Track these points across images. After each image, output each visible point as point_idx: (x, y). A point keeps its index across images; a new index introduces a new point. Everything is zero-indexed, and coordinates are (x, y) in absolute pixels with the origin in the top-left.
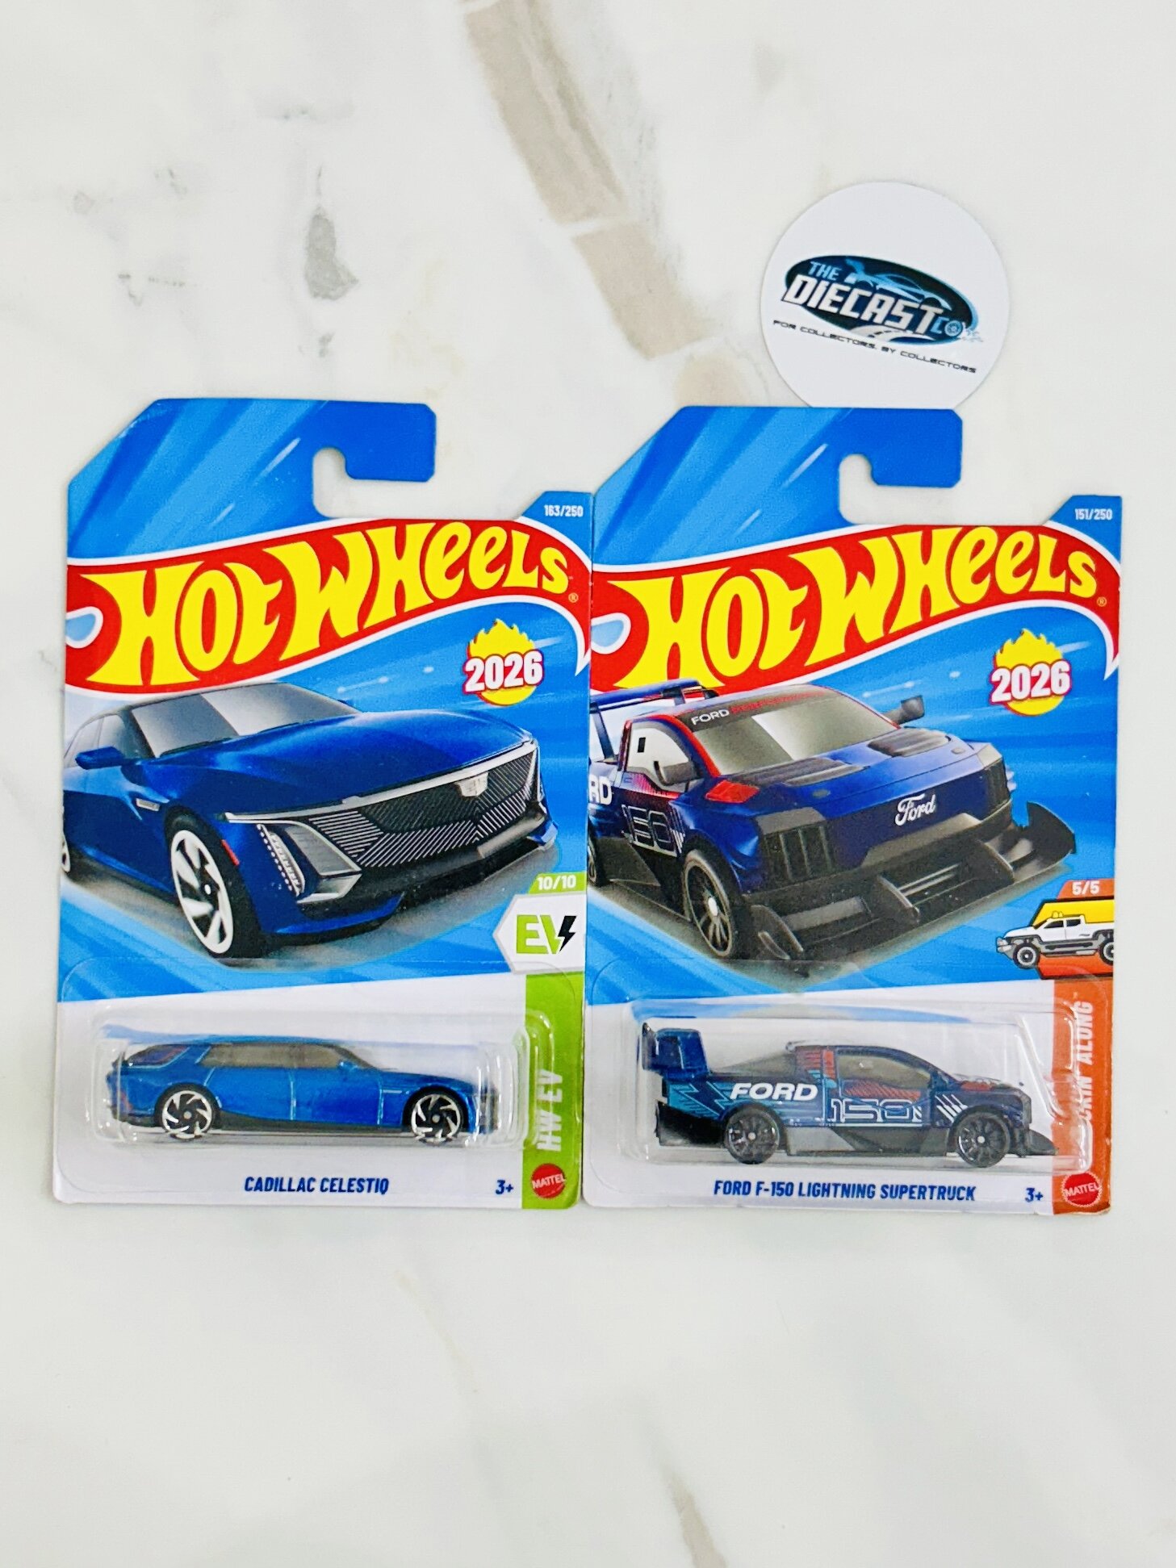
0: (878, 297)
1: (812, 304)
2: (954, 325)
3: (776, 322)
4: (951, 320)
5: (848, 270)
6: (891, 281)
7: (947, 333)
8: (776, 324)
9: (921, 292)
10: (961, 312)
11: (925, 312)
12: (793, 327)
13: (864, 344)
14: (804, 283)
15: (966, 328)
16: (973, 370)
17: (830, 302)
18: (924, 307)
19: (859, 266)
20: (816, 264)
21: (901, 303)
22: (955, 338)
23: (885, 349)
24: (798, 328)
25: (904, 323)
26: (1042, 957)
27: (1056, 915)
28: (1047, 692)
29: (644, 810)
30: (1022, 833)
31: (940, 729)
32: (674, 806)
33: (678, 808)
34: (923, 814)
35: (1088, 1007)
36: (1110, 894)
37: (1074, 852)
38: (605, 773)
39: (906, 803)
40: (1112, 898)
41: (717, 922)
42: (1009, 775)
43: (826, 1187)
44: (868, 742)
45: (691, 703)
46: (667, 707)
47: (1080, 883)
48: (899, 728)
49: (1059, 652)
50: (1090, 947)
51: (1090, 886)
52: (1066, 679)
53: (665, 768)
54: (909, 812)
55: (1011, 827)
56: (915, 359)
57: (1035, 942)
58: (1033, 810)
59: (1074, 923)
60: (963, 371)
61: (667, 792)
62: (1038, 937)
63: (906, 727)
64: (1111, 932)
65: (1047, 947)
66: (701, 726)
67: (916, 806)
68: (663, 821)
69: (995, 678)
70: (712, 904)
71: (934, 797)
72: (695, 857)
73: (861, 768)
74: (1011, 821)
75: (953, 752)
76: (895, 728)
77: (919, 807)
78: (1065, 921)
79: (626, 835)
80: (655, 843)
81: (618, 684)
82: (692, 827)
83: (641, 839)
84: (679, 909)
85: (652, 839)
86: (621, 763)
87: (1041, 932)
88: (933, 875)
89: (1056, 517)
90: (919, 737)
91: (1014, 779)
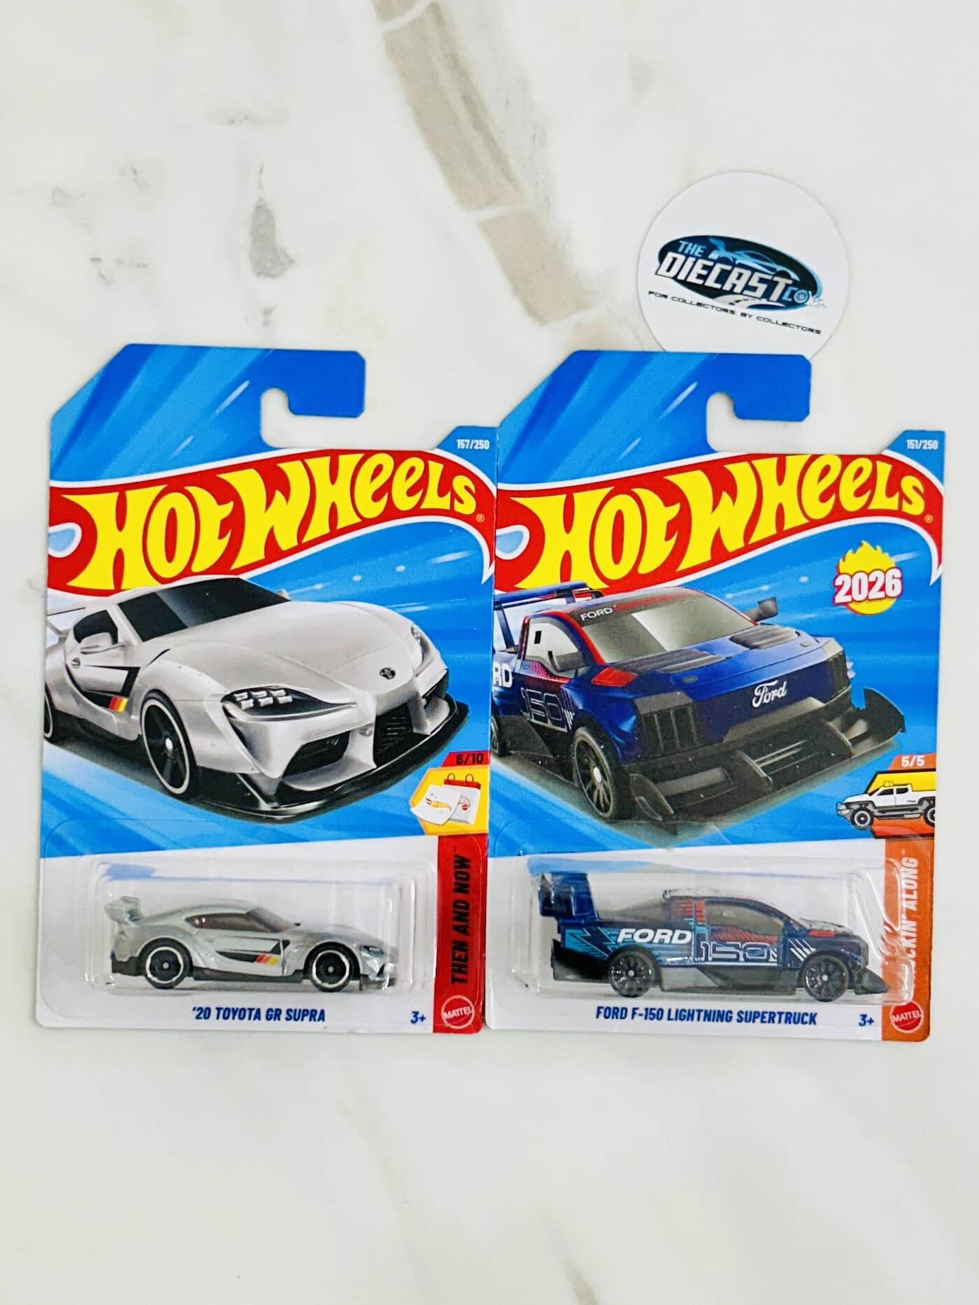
0: (737, 271)
1: (681, 277)
2: (802, 293)
3: (651, 293)
4: (800, 289)
5: (713, 248)
6: (748, 257)
7: (796, 300)
8: (651, 295)
9: (774, 266)
10: (808, 282)
11: (777, 283)
12: (665, 296)
13: (726, 310)
14: (675, 259)
15: (813, 296)
16: (818, 332)
17: (696, 275)
18: (776, 279)
19: (721, 245)
20: (684, 243)
21: (757, 276)
22: (802, 305)
23: (744, 315)
24: (669, 297)
25: (760, 293)
26: (875, 819)
27: (887, 784)
28: (882, 595)
29: (540, 693)
30: (858, 715)
31: (793, 626)
32: (565, 689)
33: (568, 690)
34: (776, 697)
35: (914, 862)
36: (932, 767)
37: (903, 731)
38: (507, 661)
39: (762, 688)
40: (934, 770)
41: (601, 788)
42: (849, 665)
43: (691, 1013)
44: (730, 636)
45: (581, 602)
46: (559, 604)
47: (908, 757)
48: (756, 625)
49: (892, 561)
50: (916, 812)
51: (916, 760)
52: (898, 584)
53: (558, 657)
54: (763, 696)
55: (850, 709)
56: (769, 323)
57: (870, 807)
58: (869, 694)
59: (902, 791)
60: (810, 332)
61: (559, 677)
62: (872, 802)
63: (762, 624)
64: (933, 799)
65: (879, 812)
66: (589, 621)
67: (770, 691)
68: (557, 702)
69: (838, 582)
70: (596, 773)
71: (785, 683)
72: (583, 733)
73: (724, 659)
74: (850, 704)
75: (802, 645)
76: (752, 625)
77: (773, 691)
78: (895, 789)
79: (525, 713)
80: (549, 721)
81: (519, 585)
82: (580, 707)
83: (537, 717)
84: (570, 777)
85: (546, 717)
86: (521, 652)
87: (874, 798)
88: (783, 750)
89: (892, 447)
90: (773, 632)
91: (854, 668)
